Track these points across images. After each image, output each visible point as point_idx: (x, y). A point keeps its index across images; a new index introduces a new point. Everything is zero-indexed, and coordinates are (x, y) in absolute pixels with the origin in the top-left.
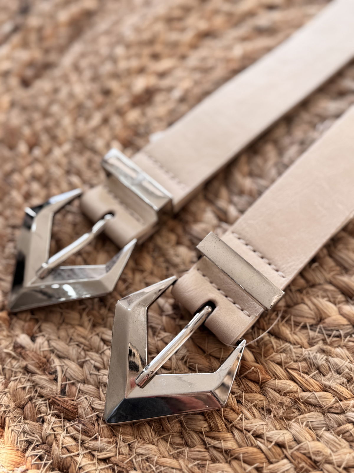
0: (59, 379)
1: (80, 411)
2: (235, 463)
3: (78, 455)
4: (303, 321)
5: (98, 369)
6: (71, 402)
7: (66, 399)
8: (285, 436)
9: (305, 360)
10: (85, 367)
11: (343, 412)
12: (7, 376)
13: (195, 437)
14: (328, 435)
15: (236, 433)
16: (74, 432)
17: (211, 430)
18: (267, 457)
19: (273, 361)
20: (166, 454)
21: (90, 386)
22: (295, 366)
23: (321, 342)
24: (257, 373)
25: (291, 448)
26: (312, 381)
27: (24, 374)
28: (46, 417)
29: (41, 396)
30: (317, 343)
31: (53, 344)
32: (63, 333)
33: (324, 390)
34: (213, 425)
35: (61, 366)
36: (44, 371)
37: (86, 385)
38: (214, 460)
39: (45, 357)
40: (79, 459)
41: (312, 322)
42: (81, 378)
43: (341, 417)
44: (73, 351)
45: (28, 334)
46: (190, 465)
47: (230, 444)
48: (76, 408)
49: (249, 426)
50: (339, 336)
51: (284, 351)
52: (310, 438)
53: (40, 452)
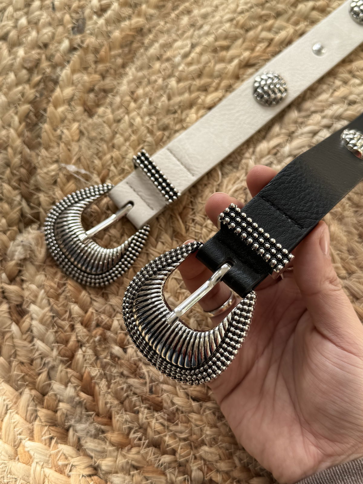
3: (165, 436)
12: (109, 379)
16: (161, 420)
27: (120, 377)
28: (140, 409)
29: (135, 394)
39: (135, 364)
40: (167, 439)
53: (139, 435)
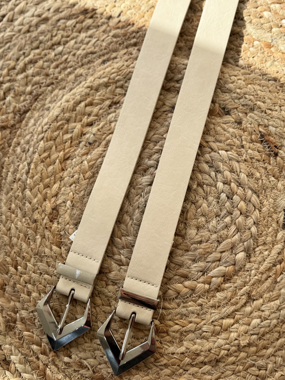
0: (90, 368)
1: (105, 376)
2: (169, 367)
4: (172, 297)
5: (102, 357)
6: (99, 375)
7: (97, 374)
8: (183, 349)
9: (179, 314)
10: (97, 358)
11: (200, 329)
13: (151, 365)
14: (198, 341)
15: (165, 356)
17: (156, 360)
18: (179, 360)
19: (167, 320)
20: (144, 376)
21: (103, 365)
22: (176, 318)
23: (182, 303)
24: (163, 329)
25: (187, 352)
26: (184, 321)
30: (181, 304)
31: (79, 355)
32: (81, 349)
33: (191, 323)
34: (155, 358)
35: (88, 363)
36: (82, 368)
37: (101, 365)
38: (162, 370)
41: (175, 296)
42: (98, 363)
43: (200, 331)
44: (88, 354)
45: (67, 357)
46: (154, 376)
47: (165, 362)
48: (102, 376)
49: (168, 352)
50: (188, 297)
51: (170, 314)
52: (192, 345)
